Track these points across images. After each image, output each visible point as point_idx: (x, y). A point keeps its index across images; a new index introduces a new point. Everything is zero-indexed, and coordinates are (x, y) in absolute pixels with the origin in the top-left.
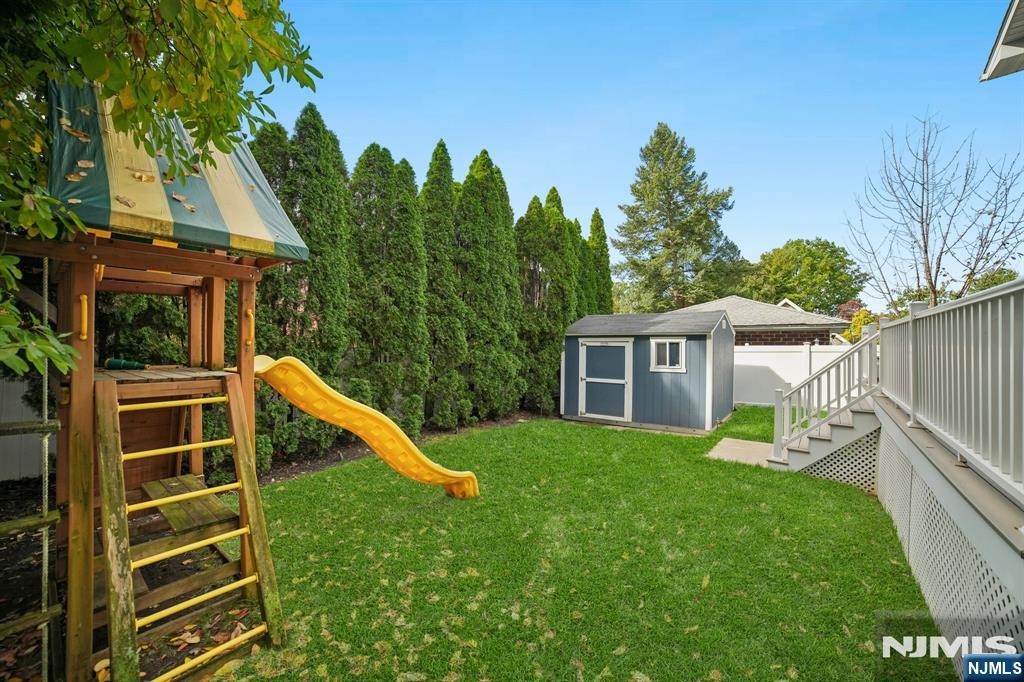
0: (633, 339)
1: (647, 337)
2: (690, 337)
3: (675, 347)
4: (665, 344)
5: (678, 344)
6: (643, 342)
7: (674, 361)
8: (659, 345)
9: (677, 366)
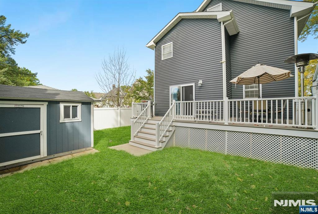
0: (47, 103)
1: (58, 102)
2: (83, 103)
3: (75, 108)
4: (69, 107)
5: (77, 106)
6: (55, 105)
7: (75, 116)
8: (65, 107)
9: (76, 118)
